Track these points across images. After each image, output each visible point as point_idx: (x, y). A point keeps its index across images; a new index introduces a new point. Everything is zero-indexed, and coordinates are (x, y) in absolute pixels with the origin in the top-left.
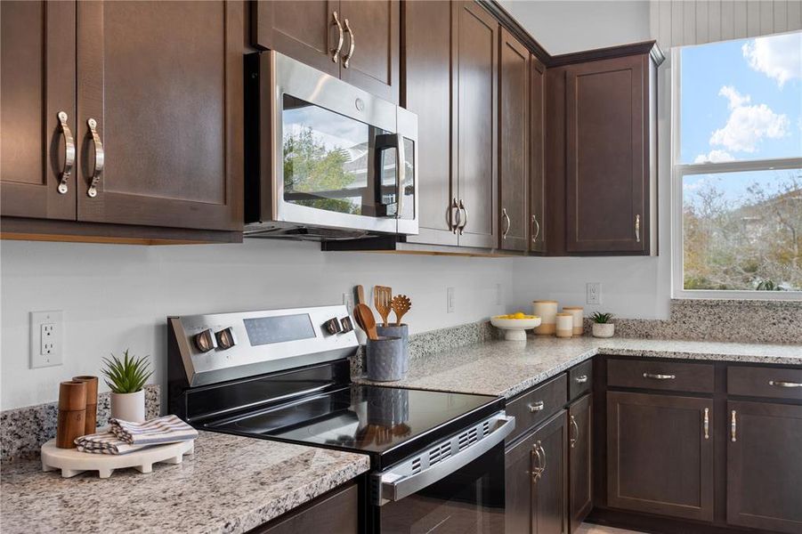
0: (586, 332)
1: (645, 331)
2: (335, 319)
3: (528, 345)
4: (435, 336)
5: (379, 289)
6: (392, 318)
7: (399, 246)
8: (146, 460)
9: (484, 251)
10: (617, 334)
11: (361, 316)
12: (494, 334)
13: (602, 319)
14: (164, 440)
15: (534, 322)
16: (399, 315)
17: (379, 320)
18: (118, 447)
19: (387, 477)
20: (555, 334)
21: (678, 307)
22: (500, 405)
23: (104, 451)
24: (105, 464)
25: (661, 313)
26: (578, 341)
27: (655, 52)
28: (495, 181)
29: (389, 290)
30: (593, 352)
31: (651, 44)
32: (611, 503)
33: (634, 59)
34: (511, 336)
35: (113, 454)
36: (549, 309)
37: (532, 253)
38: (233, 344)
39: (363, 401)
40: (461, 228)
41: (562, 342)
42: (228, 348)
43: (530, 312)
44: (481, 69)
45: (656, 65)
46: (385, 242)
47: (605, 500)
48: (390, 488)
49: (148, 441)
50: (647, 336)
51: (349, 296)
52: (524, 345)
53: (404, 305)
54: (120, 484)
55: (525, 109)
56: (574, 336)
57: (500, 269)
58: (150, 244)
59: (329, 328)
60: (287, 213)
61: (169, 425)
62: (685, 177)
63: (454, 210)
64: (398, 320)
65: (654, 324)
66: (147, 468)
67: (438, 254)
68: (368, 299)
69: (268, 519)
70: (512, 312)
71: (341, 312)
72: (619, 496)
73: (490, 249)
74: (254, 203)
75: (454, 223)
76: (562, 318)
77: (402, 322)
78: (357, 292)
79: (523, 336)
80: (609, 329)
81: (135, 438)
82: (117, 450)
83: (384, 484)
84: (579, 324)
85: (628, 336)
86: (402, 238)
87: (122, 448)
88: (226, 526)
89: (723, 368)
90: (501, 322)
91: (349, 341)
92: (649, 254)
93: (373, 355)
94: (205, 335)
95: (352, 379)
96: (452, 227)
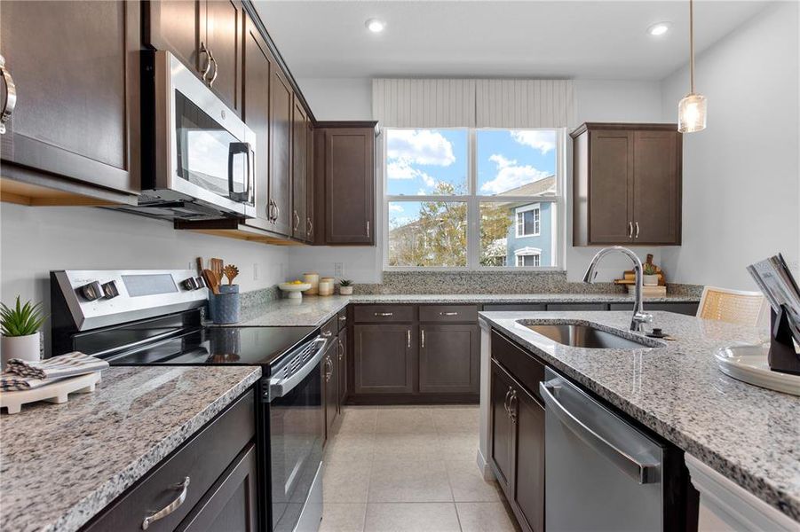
0: (336, 292)
1: (368, 289)
2: (192, 279)
3: (303, 302)
4: (248, 295)
5: (214, 260)
6: (225, 281)
7: (240, 227)
8: (61, 391)
10: (354, 293)
11: (207, 278)
12: (281, 295)
13: (346, 284)
14: (76, 372)
15: (307, 286)
16: (230, 279)
18: (29, 383)
20: (317, 294)
21: (387, 276)
23: (10, 388)
24: (13, 400)
25: (378, 280)
26: (332, 297)
27: (377, 128)
28: (291, 188)
29: (221, 261)
30: (348, 302)
32: (357, 391)
33: (366, 130)
34: (292, 296)
35: (21, 390)
36: (314, 278)
37: (308, 243)
38: (117, 294)
39: (206, 340)
40: (275, 220)
41: (324, 298)
42: (112, 297)
43: (303, 281)
47: (354, 390)
48: (277, 389)
49: (61, 374)
50: (371, 293)
51: (194, 264)
52: (300, 301)
53: (233, 272)
54: (37, 416)
56: (329, 295)
58: (30, 205)
59: (185, 285)
61: (76, 360)
62: (390, 203)
63: (271, 207)
64: (230, 282)
65: (374, 286)
66: (63, 399)
68: (206, 266)
69: (208, 420)
70: (292, 280)
71: (194, 274)
72: (361, 387)
73: (287, 236)
75: (270, 216)
76: (322, 284)
77: (233, 283)
78: (199, 261)
79: (300, 295)
80: (350, 290)
81: (47, 372)
82: (28, 385)
83: (272, 386)
84: (332, 287)
85: (360, 293)
86: (241, 219)
87: (33, 383)
88: (182, 429)
89: (417, 307)
90: (285, 286)
91: (200, 295)
92: (374, 245)
94: (93, 286)
95: (203, 323)
96: (270, 218)
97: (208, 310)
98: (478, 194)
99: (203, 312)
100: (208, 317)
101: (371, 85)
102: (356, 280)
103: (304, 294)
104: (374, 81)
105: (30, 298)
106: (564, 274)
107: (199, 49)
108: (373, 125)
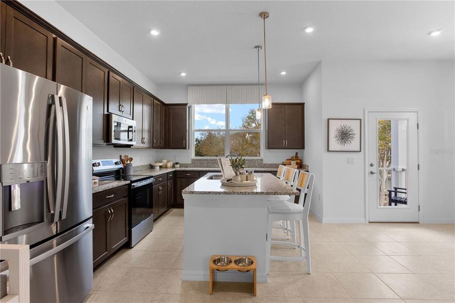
0: (173, 167)
1: (186, 165)
2: (118, 162)
3: (160, 170)
4: (138, 167)
5: (125, 156)
6: (129, 162)
7: (131, 147)
9: (150, 148)
10: (180, 167)
11: (122, 161)
12: (152, 167)
13: (177, 163)
15: (161, 164)
16: (130, 161)
17: (126, 162)
19: (133, 184)
21: (193, 160)
22: (152, 177)
25: (190, 162)
27: (188, 106)
28: (152, 131)
29: (128, 156)
30: (174, 170)
31: (187, 104)
33: (184, 107)
34: (156, 168)
36: (165, 161)
37: (161, 148)
40: (144, 143)
42: (100, 166)
43: (161, 162)
44: (149, 105)
45: (189, 108)
46: (129, 146)
48: (134, 186)
50: (187, 167)
52: (158, 169)
53: (131, 159)
55: (159, 116)
56: (170, 168)
57: (154, 152)
59: (116, 163)
60: (114, 141)
62: (195, 132)
63: (143, 139)
65: (188, 164)
67: (138, 149)
68: (123, 158)
70: (156, 162)
71: (118, 160)
74: (108, 140)
76: (168, 163)
77: (131, 163)
78: (121, 156)
79: (158, 167)
80: (178, 166)
84: (172, 165)
85: (182, 167)
86: (132, 145)
90: (153, 164)
91: (121, 166)
92: (186, 148)
94: (95, 163)
95: (121, 174)
96: (142, 143)
97: (123, 171)
98: (229, 129)
99: (121, 171)
100: (123, 173)
101: (187, 89)
102: (181, 162)
103: (161, 167)
104: (189, 87)
106: (262, 160)
107: (120, 105)
108: (186, 104)
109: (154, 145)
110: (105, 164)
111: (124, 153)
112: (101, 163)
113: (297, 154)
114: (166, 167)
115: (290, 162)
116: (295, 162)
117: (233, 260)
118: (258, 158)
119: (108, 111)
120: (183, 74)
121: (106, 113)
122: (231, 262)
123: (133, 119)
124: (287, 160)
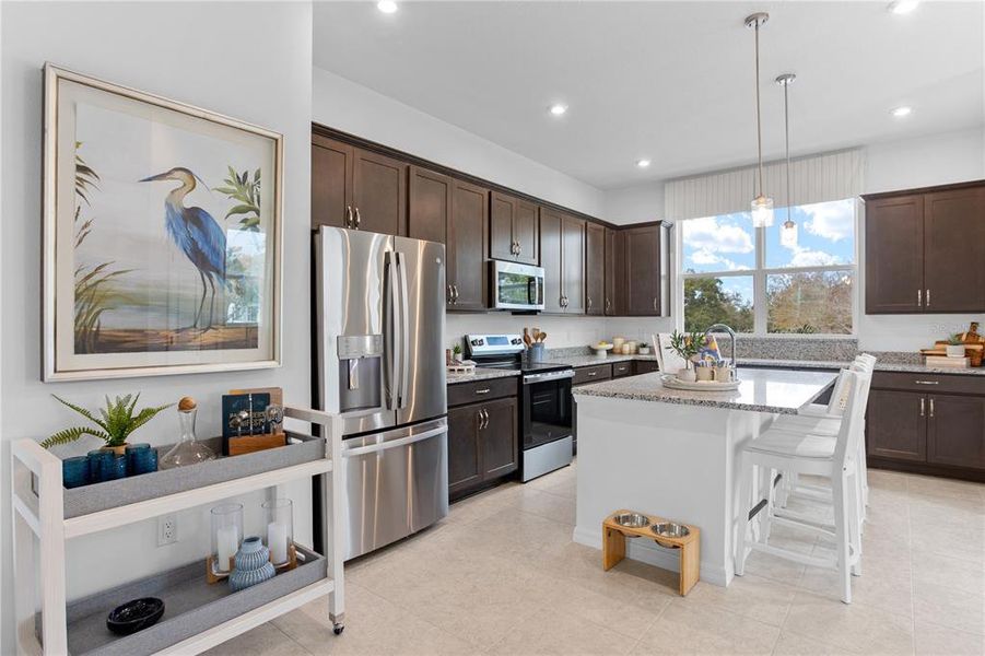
0: (636, 352)
2: (516, 340)
3: (608, 358)
4: (560, 350)
5: (534, 329)
6: (539, 340)
7: (539, 314)
8: (465, 368)
9: (579, 315)
10: (650, 353)
11: (526, 339)
12: (592, 352)
13: (644, 346)
16: (542, 339)
17: (533, 341)
22: (570, 367)
24: (456, 368)
27: (664, 225)
28: (584, 283)
29: (538, 330)
30: (634, 358)
31: (662, 221)
33: (654, 228)
34: (599, 353)
36: (619, 341)
40: (566, 306)
41: (624, 356)
42: (482, 345)
43: (610, 342)
45: (668, 229)
46: (533, 312)
48: (527, 379)
51: (522, 332)
53: (544, 336)
55: (601, 254)
56: (629, 353)
59: (513, 342)
60: (499, 305)
61: (470, 361)
63: (563, 299)
64: (541, 342)
68: (529, 334)
70: (601, 343)
71: (519, 337)
73: (583, 314)
74: (490, 303)
75: (563, 304)
77: (543, 342)
78: (525, 330)
79: (605, 353)
80: (646, 350)
83: (525, 378)
84: (633, 348)
86: (539, 311)
91: (521, 347)
92: (660, 315)
93: (530, 352)
94: (476, 341)
96: (561, 306)
99: (522, 355)
101: (663, 188)
103: (609, 351)
104: (666, 185)
105: (460, 344)
106: (854, 342)
107: (512, 245)
108: (659, 223)
109: (589, 311)
110: (492, 341)
111: (531, 324)
112: (485, 341)
113: (974, 325)
114: (621, 353)
115: (945, 350)
116: (961, 348)
117: (653, 523)
118: (846, 337)
119: (490, 256)
120: (644, 164)
121: (487, 259)
122: (648, 523)
123: (539, 266)
124: (938, 343)
